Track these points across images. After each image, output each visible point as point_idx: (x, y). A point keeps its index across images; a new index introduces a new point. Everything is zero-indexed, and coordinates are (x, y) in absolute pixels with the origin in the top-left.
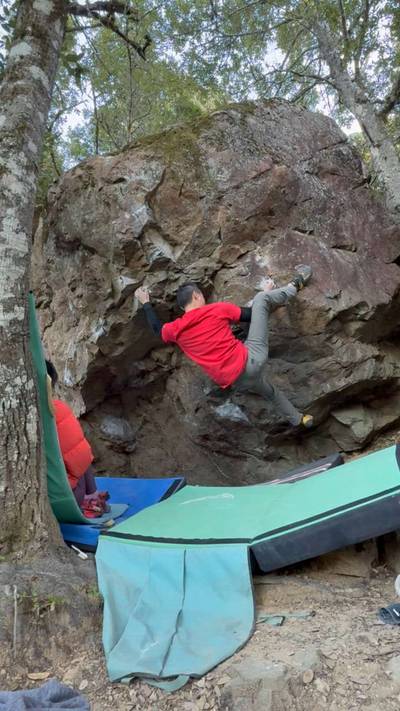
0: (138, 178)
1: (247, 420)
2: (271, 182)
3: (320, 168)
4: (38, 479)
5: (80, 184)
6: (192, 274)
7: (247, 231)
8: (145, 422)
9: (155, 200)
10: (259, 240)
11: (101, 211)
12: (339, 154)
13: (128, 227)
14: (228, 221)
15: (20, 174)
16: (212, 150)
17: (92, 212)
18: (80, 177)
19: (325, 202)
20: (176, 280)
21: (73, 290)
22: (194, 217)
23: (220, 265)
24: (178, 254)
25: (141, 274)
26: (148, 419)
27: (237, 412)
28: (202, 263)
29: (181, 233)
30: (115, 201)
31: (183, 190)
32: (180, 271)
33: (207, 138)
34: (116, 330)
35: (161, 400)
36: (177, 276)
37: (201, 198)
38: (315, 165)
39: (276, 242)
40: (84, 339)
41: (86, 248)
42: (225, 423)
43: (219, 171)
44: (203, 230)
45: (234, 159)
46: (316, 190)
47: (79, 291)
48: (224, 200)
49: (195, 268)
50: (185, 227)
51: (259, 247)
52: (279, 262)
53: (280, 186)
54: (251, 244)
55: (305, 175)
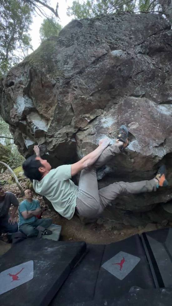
0: (19, 80)
2: (107, 63)
3: (150, 49)
6: (59, 138)
7: (93, 103)
9: (31, 92)
10: (105, 107)
12: (166, 35)
13: (15, 113)
14: (76, 98)
16: (63, 48)
17: (7, 106)
19: (154, 72)
20: (51, 142)
23: (77, 130)
24: (49, 126)
28: (64, 130)
30: (10, 97)
31: (43, 83)
32: (52, 136)
36: (50, 140)
37: (54, 85)
38: (146, 47)
43: (65, 62)
45: (77, 51)
46: (147, 64)
48: (71, 84)
49: (60, 134)
50: (50, 107)
51: (105, 112)
52: (118, 122)
53: (115, 66)
54: (99, 111)
55: (138, 55)
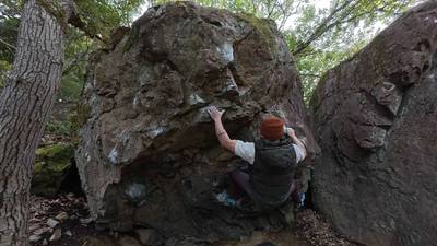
8: (157, 188)
11: (194, 39)
21: (145, 91)
26: (160, 187)
39: (283, 104)
44: (263, 81)
47: (149, 94)
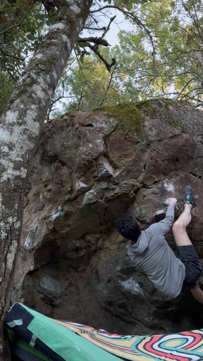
0: (101, 125)
1: (143, 295)
2: (180, 141)
4: (5, 299)
5: (65, 124)
6: (124, 187)
7: (161, 168)
8: (71, 285)
9: (109, 140)
10: (167, 175)
11: (75, 141)
13: (90, 152)
14: (151, 159)
15: (44, 87)
16: (148, 118)
17: (69, 141)
18: (66, 120)
20: (114, 189)
21: (46, 186)
22: (131, 153)
23: (142, 185)
24: (118, 173)
25: (91, 183)
26: (73, 282)
27: (137, 287)
28: (132, 181)
29: (121, 161)
30: (85, 136)
31: (127, 137)
32: (117, 184)
33: (145, 111)
34: (67, 215)
35: (84, 271)
36: (114, 187)
37: (138, 142)
39: (178, 178)
40: (45, 218)
41: (60, 161)
42: (127, 294)
43: (150, 129)
44: (135, 162)
45: (160, 124)
47: (49, 187)
48: (151, 146)
49: (126, 184)
50: (124, 158)
51: (167, 179)
52: (180, 190)
53: (185, 145)
54: (162, 176)
55: (200, 143)
